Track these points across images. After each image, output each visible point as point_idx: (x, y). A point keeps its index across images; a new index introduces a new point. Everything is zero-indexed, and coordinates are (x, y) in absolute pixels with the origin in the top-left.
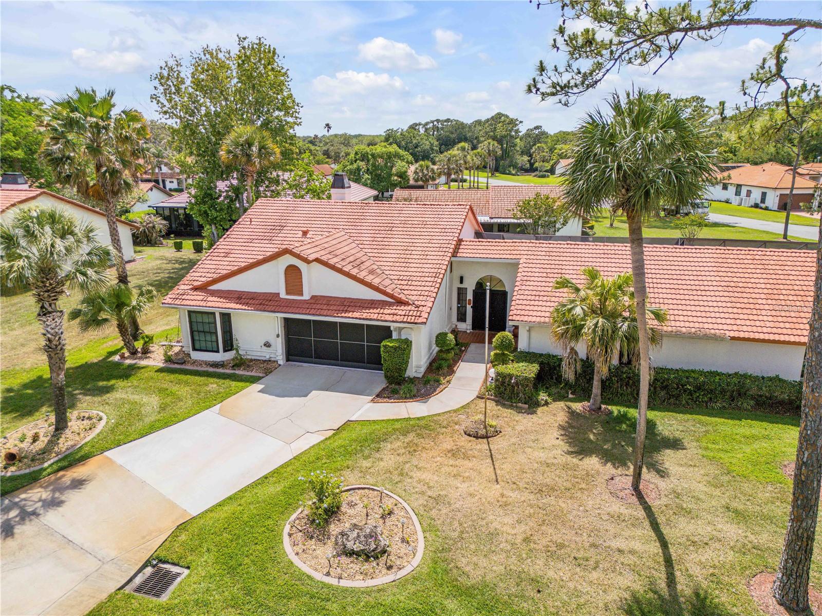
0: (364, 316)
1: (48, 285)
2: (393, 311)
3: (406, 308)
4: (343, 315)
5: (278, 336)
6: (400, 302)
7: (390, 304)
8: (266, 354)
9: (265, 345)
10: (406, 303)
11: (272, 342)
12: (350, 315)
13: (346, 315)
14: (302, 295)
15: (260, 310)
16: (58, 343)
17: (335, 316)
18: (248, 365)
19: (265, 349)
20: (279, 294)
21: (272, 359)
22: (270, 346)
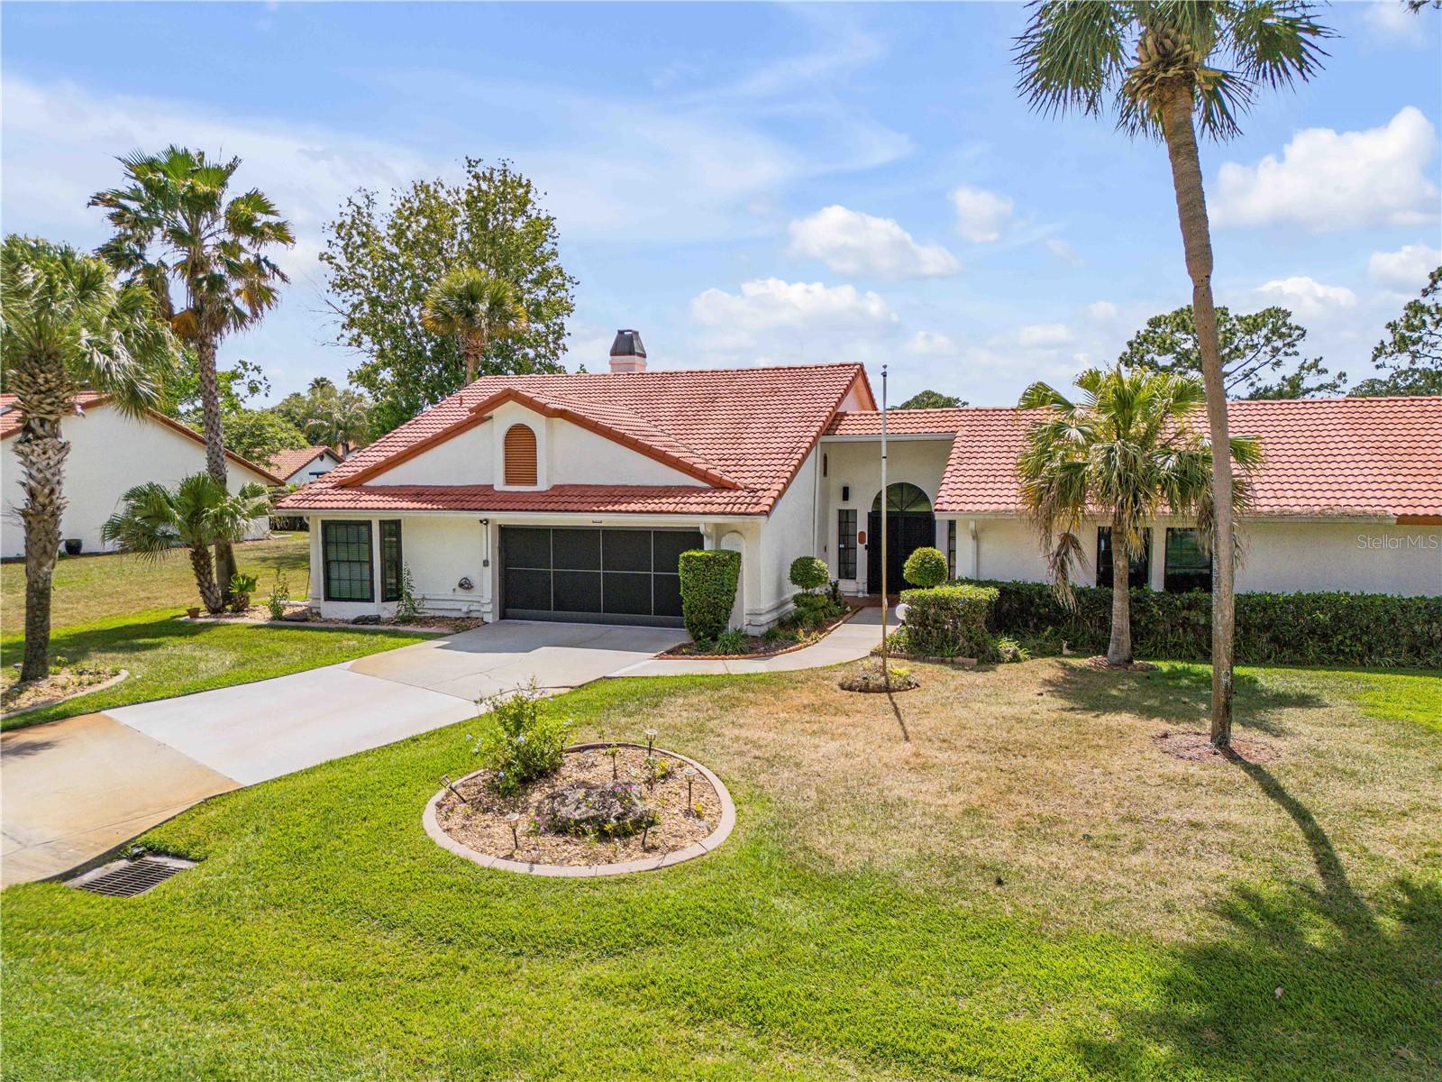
0: (649, 508)
1: (41, 381)
2: (707, 499)
3: (731, 494)
4: (608, 508)
5: (486, 563)
6: (720, 486)
7: (701, 491)
8: (461, 604)
9: (461, 585)
10: (731, 488)
11: (474, 579)
12: (622, 507)
13: (615, 508)
14: (534, 482)
16: (47, 501)
17: (594, 511)
18: (424, 621)
19: (461, 594)
20: (492, 487)
21: (472, 615)
22: (471, 587)
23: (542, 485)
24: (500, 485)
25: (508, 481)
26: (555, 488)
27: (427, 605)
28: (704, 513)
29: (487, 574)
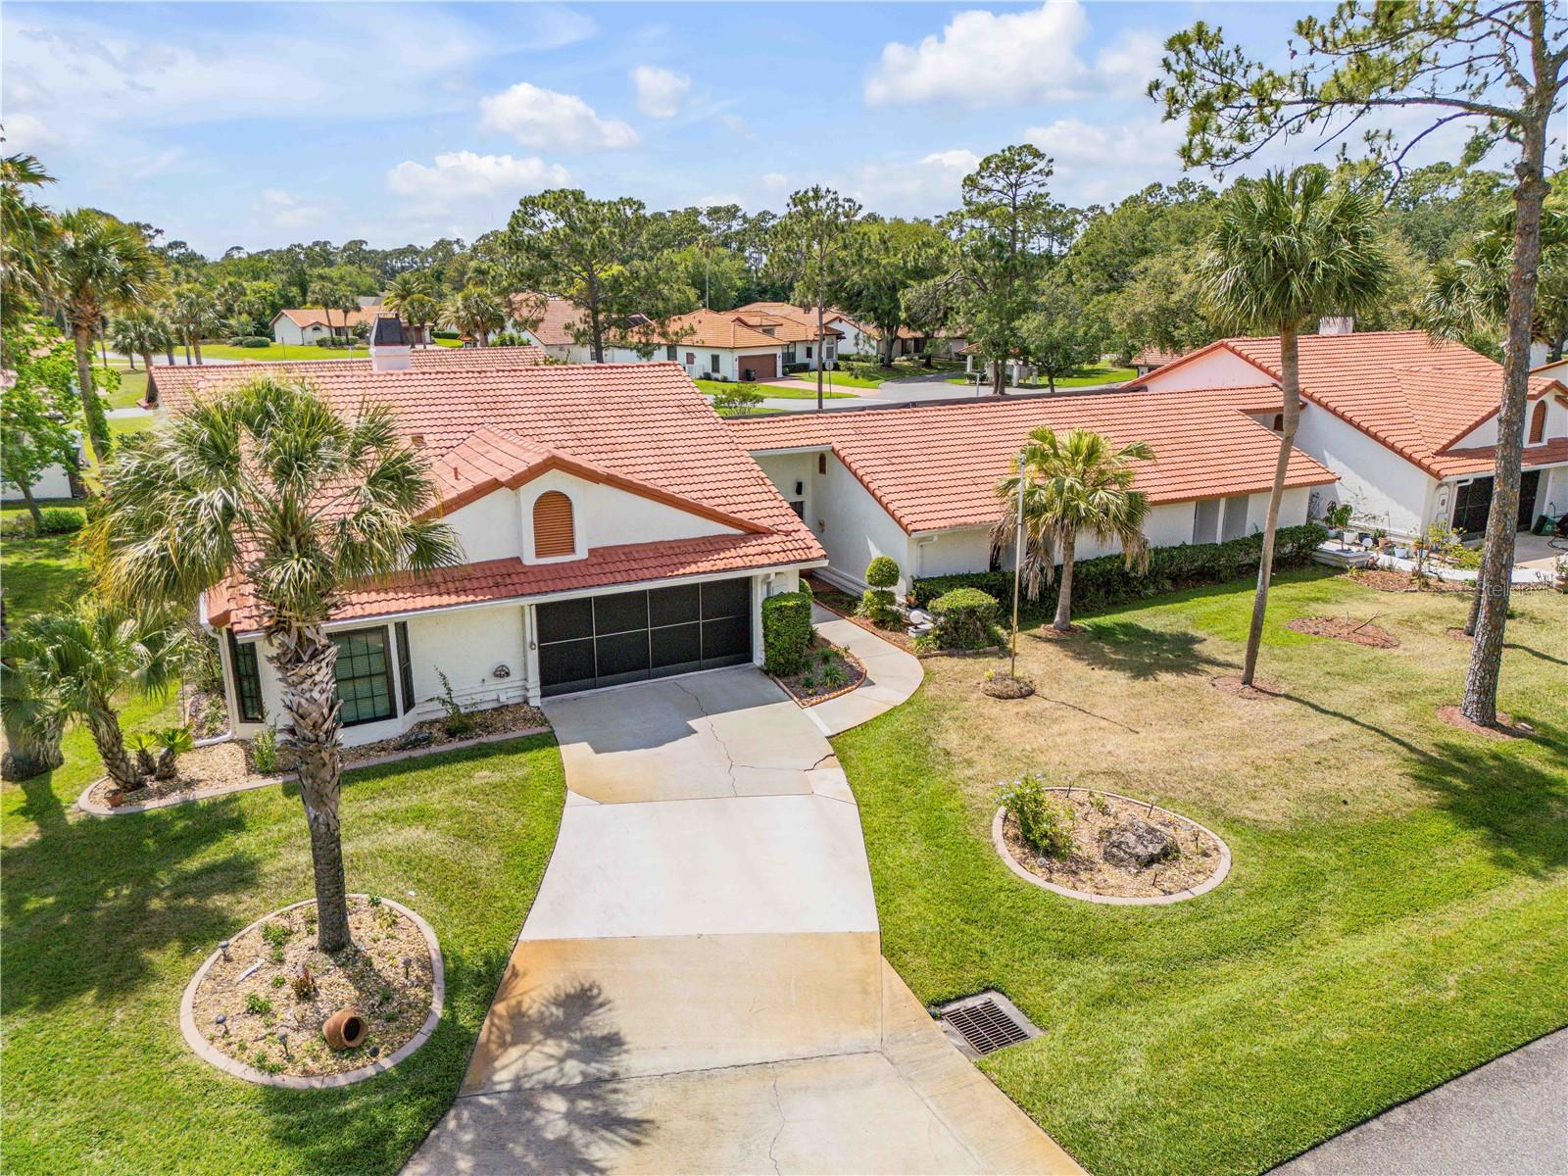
0: (721, 565)
2: (758, 549)
3: (771, 539)
4: (681, 571)
5: (532, 646)
6: (756, 532)
7: (744, 539)
9: (496, 674)
10: (766, 532)
11: (511, 663)
12: (693, 568)
13: (688, 570)
14: (573, 550)
15: (509, 597)
17: (670, 576)
18: (486, 719)
19: (495, 684)
20: (518, 560)
21: (510, 702)
22: (508, 674)
23: (581, 553)
24: (530, 559)
25: (539, 554)
26: (592, 552)
28: (775, 564)
29: (533, 656)
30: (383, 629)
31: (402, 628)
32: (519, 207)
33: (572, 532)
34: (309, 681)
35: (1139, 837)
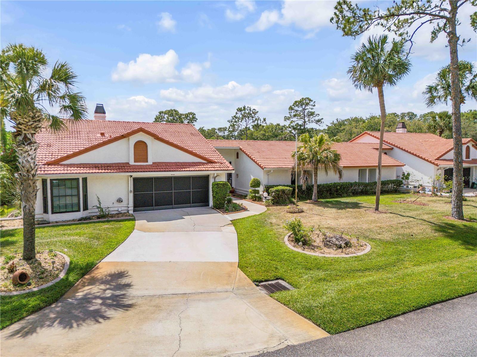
0: (197, 169)
2: (211, 166)
3: (216, 164)
4: (184, 170)
5: (131, 192)
7: (206, 164)
8: (121, 208)
9: (118, 201)
10: (214, 162)
11: (123, 198)
12: (188, 169)
13: (186, 169)
14: (147, 161)
15: (123, 172)
17: (180, 171)
18: (113, 215)
19: (117, 204)
20: (128, 163)
21: (122, 212)
22: (122, 201)
23: (150, 162)
24: (132, 163)
25: (135, 162)
26: (154, 163)
27: (111, 209)
28: (216, 170)
29: (131, 195)
30: (78, 179)
31: (85, 180)
32: (159, 114)
33: (147, 155)
34: (27, 153)
35: (337, 239)
